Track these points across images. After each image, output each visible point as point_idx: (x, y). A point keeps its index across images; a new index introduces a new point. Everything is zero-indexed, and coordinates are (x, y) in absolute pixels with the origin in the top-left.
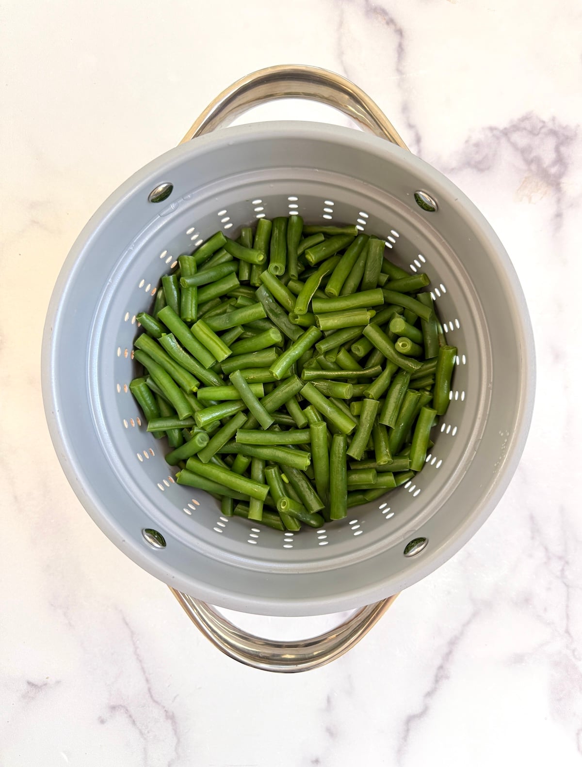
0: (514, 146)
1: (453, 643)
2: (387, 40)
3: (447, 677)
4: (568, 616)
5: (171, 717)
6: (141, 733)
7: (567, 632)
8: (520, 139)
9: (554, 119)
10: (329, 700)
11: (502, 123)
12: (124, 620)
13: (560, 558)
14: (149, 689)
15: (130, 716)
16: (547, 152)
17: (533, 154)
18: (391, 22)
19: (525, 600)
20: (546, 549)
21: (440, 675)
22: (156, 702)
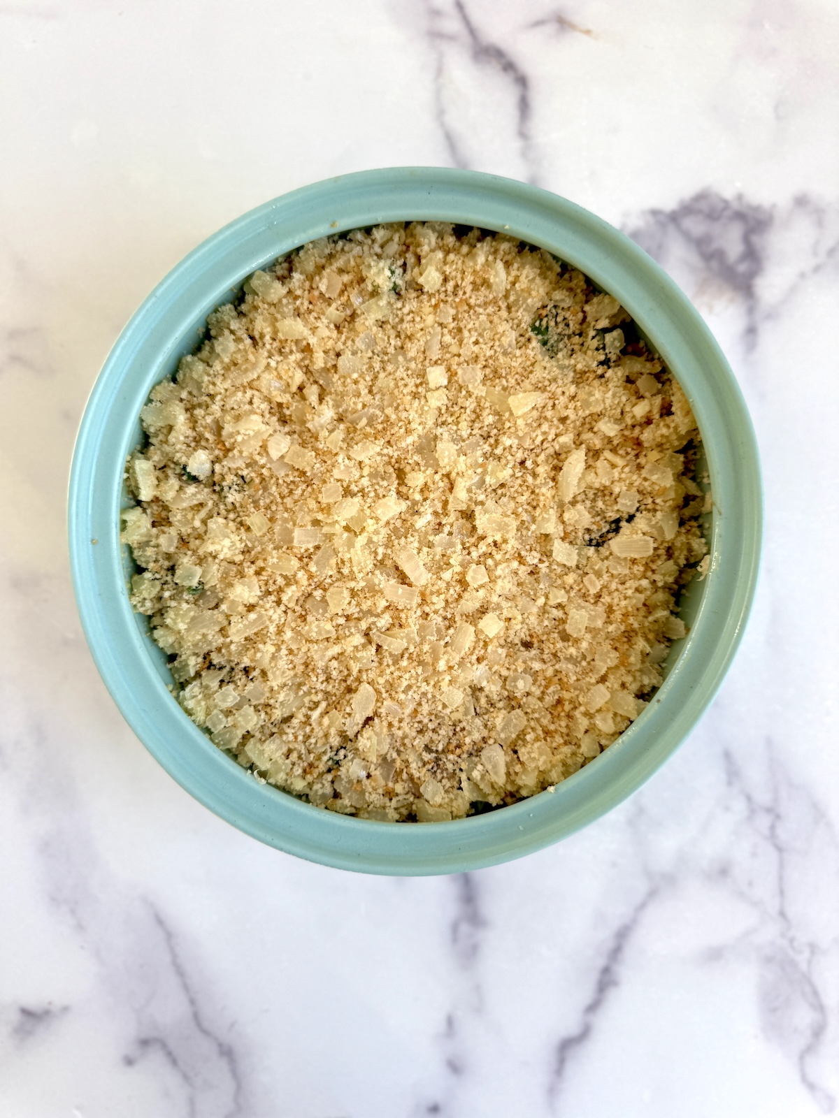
0: (687, 236)
1: (623, 935)
2: (503, 94)
3: (616, 984)
4: (782, 893)
5: (227, 1053)
6: (186, 1077)
7: (782, 914)
8: (696, 226)
9: (740, 197)
10: (450, 1021)
11: (669, 203)
12: (157, 916)
13: (769, 810)
14: (195, 1015)
15: (170, 1054)
16: (732, 243)
17: (714, 246)
18: (509, 66)
19: (722, 872)
20: (749, 798)
21: (606, 981)
22: (205, 1032)
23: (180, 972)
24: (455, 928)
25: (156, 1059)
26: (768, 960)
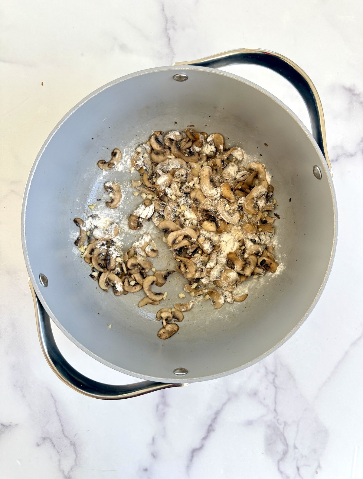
1: (217, 413)
3: (214, 430)
4: (276, 403)
5: (73, 444)
6: (58, 452)
7: (275, 410)
10: (153, 439)
12: (51, 394)
13: (273, 373)
14: (63, 430)
15: (53, 443)
19: (255, 394)
20: (266, 368)
21: (210, 429)
22: (66, 436)
23: (58, 415)
24: (157, 406)
25: (48, 444)
26: (269, 426)
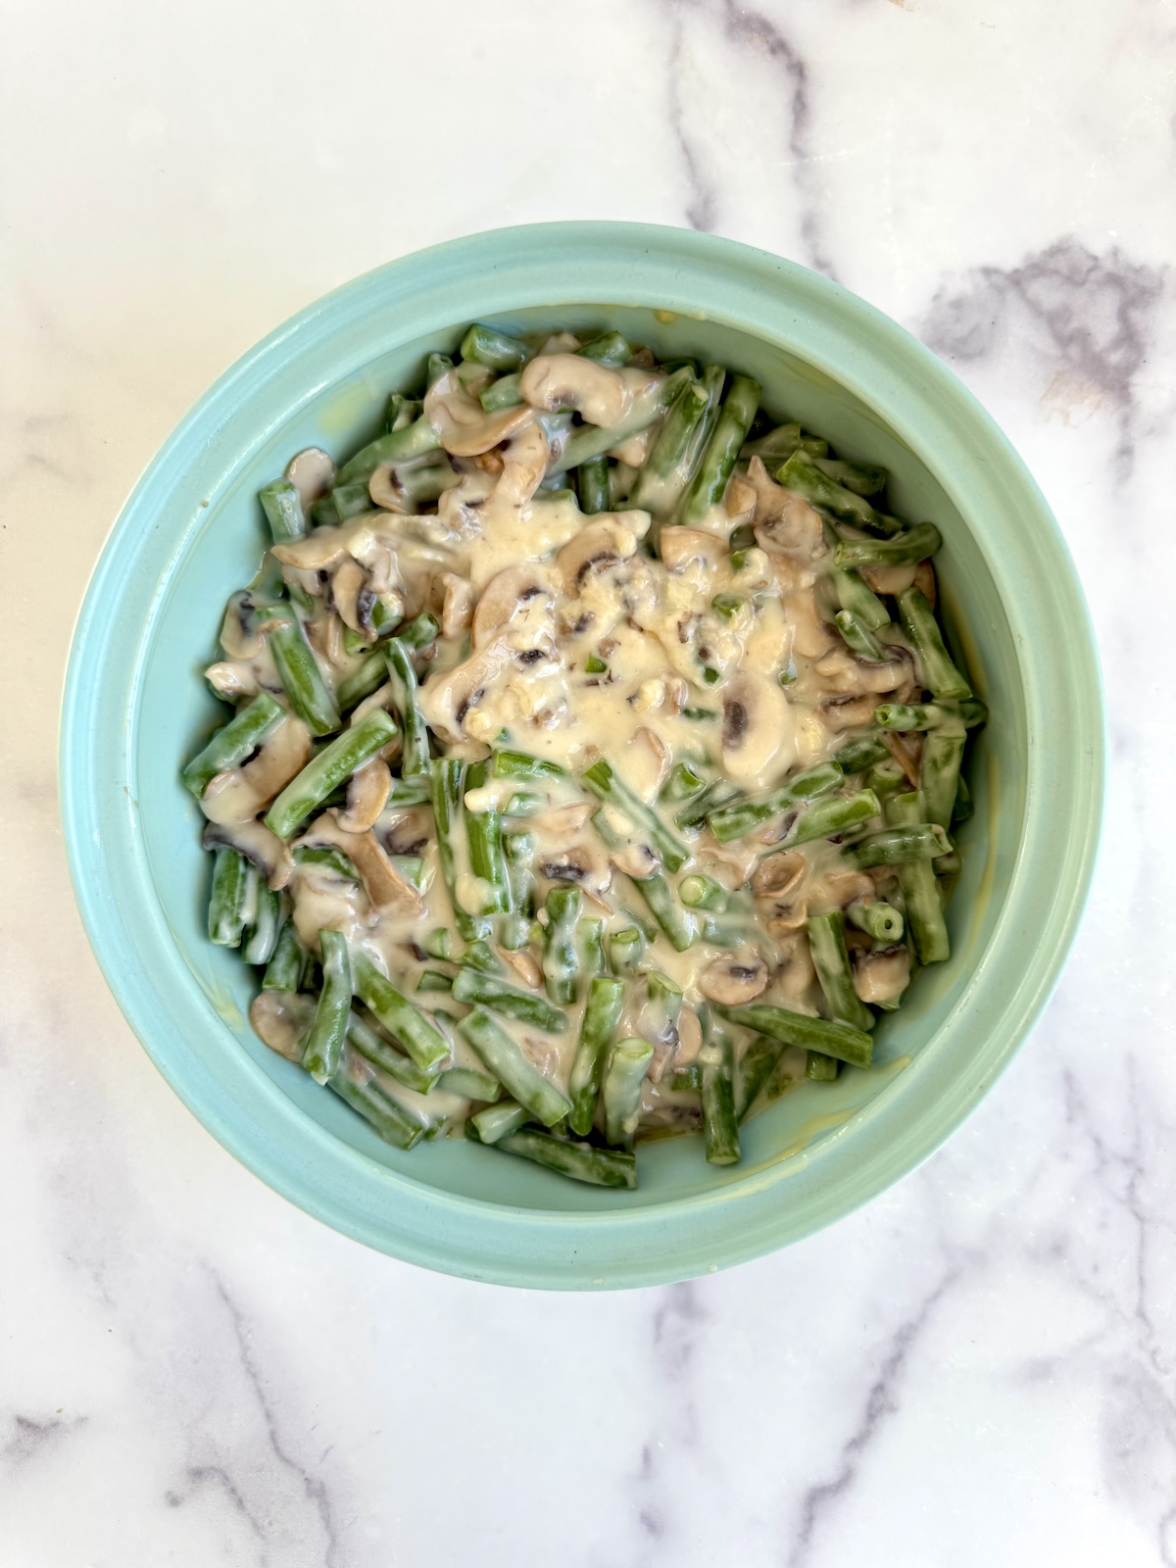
0: (1035, 307)
1: (905, 1338)
2: (770, 89)
3: (893, 1409)
4: (1142, 1282)
5: (317, 1492)
6: (256, 1526)
7: (1141, 1314)
8: (1048, 294)
9: (1115, 253)
10: (647, 1457)
11: (1010, 259)
12: (221, 1288)
13: (1127, 1161)
14: (273, 1435)
15: (233, 1491)
16: (1101, 321)
17: (1075, 324)
18: (779, 47)
19: (1056, 1249)
20: (1098, 1142)
21: (878, 1404)
22: (286, 1461)
23: (253, 1374)
24: (658, 1320)
25: (213, 1496)
26: (1119, 1381)
